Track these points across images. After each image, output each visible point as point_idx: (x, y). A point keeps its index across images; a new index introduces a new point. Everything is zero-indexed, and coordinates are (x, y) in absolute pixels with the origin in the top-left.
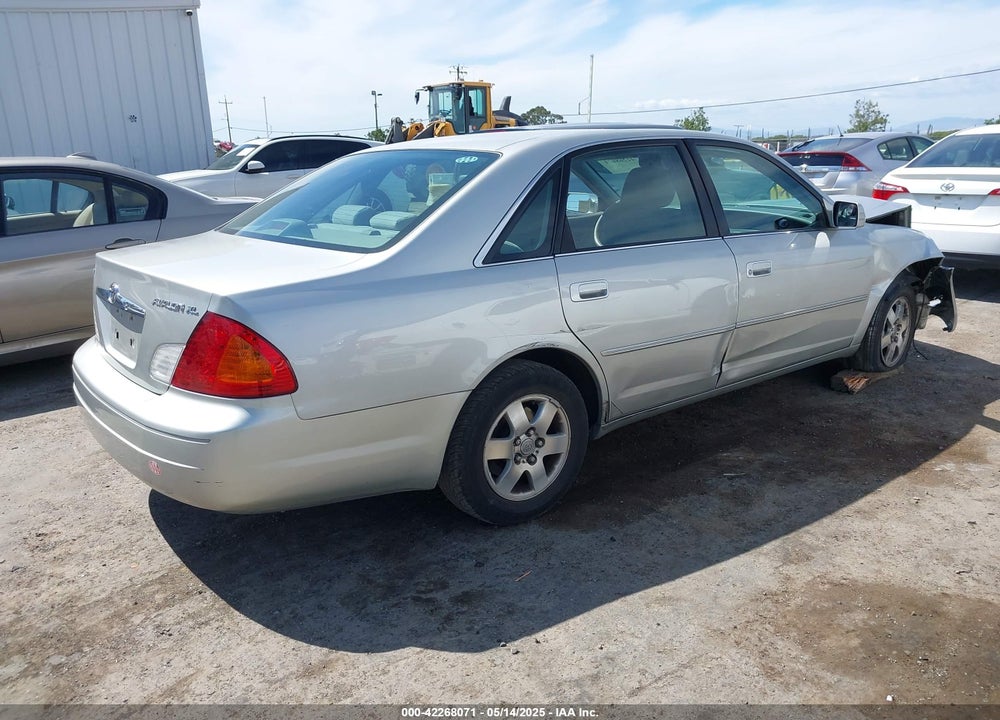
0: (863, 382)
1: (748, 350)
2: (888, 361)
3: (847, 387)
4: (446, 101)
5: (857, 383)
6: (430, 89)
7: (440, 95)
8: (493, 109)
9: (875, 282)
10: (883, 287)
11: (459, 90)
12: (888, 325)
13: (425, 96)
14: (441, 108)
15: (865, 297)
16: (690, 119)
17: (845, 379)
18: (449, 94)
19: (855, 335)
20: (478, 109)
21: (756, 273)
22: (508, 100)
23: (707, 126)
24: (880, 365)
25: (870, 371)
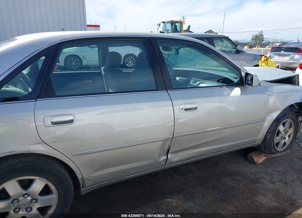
0: (264, 158)
1: (185, 147)
2: (279, 149)
3: (254, 160)
4: (169, 27)
5: (260, 159)
6: (164, 22)
7: (167, 25)
8: (183, 30)
9: (270, 112)
10: (275, 115)
11: (173, 23)
12: (279, 132)
13: (162, 25)
14: (167, 29)
15: (264, 120)
16: (257, 35)
17: (253, 157)
18: (170, 24)
19: (259, 137)
20: (179, 29)
21: (186, 110)
22: (189, 27)
23: (263, 37)
24: (274, 151)
25: (268, 153)
